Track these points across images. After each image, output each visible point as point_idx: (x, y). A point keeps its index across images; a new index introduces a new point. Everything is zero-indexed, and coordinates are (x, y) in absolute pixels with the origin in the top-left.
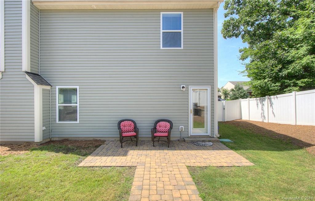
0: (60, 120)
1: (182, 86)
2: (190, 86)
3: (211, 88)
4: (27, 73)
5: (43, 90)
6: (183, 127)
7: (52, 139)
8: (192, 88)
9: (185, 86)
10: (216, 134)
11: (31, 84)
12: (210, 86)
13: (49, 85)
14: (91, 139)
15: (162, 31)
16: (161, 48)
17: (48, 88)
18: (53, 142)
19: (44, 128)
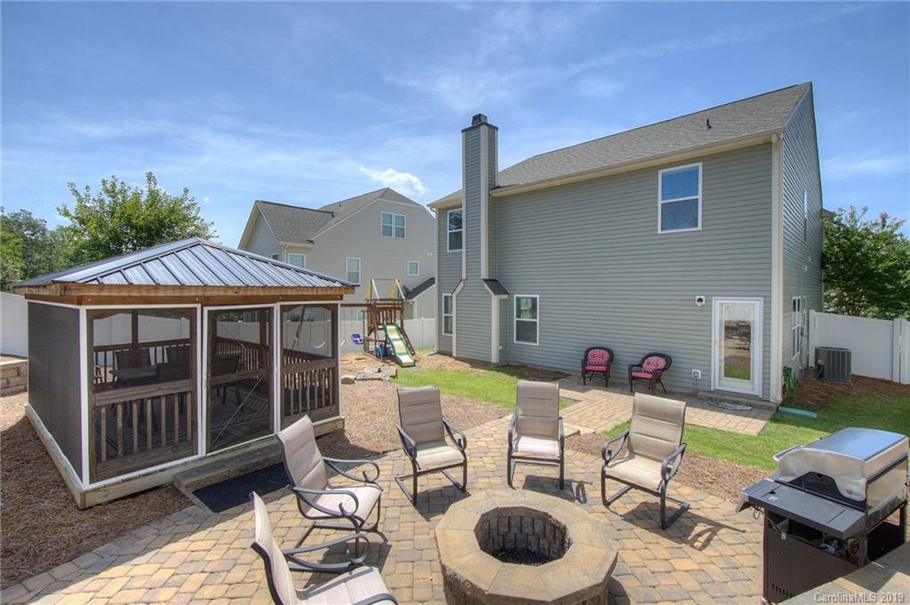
0: (517, 339)
1: (697, 297)
2: (714, 298)
3: (765, 302)
4: (485, 280)
5: (501, 300)
6: (699, 371)
7: (510, 363)
8: (718, 302)
9: (703, 297)
10: (776, 395)
11: (489, 293)
12: (762, 299)
13: (507, 293)
14: (554, 370)
15: (660, 202)
16: (660, 232)
17: (506, 297)
18: (510, 366)
19: (501, 348)
